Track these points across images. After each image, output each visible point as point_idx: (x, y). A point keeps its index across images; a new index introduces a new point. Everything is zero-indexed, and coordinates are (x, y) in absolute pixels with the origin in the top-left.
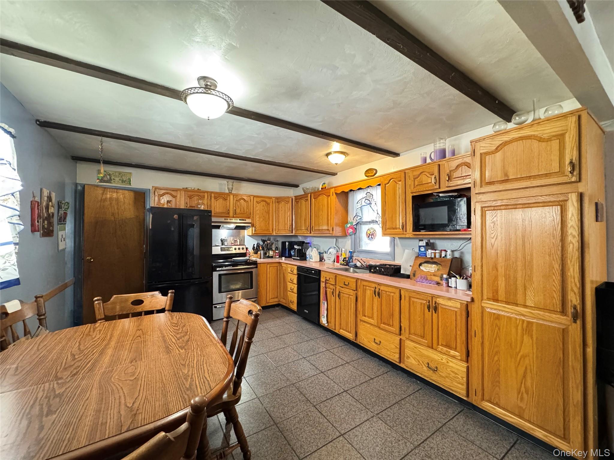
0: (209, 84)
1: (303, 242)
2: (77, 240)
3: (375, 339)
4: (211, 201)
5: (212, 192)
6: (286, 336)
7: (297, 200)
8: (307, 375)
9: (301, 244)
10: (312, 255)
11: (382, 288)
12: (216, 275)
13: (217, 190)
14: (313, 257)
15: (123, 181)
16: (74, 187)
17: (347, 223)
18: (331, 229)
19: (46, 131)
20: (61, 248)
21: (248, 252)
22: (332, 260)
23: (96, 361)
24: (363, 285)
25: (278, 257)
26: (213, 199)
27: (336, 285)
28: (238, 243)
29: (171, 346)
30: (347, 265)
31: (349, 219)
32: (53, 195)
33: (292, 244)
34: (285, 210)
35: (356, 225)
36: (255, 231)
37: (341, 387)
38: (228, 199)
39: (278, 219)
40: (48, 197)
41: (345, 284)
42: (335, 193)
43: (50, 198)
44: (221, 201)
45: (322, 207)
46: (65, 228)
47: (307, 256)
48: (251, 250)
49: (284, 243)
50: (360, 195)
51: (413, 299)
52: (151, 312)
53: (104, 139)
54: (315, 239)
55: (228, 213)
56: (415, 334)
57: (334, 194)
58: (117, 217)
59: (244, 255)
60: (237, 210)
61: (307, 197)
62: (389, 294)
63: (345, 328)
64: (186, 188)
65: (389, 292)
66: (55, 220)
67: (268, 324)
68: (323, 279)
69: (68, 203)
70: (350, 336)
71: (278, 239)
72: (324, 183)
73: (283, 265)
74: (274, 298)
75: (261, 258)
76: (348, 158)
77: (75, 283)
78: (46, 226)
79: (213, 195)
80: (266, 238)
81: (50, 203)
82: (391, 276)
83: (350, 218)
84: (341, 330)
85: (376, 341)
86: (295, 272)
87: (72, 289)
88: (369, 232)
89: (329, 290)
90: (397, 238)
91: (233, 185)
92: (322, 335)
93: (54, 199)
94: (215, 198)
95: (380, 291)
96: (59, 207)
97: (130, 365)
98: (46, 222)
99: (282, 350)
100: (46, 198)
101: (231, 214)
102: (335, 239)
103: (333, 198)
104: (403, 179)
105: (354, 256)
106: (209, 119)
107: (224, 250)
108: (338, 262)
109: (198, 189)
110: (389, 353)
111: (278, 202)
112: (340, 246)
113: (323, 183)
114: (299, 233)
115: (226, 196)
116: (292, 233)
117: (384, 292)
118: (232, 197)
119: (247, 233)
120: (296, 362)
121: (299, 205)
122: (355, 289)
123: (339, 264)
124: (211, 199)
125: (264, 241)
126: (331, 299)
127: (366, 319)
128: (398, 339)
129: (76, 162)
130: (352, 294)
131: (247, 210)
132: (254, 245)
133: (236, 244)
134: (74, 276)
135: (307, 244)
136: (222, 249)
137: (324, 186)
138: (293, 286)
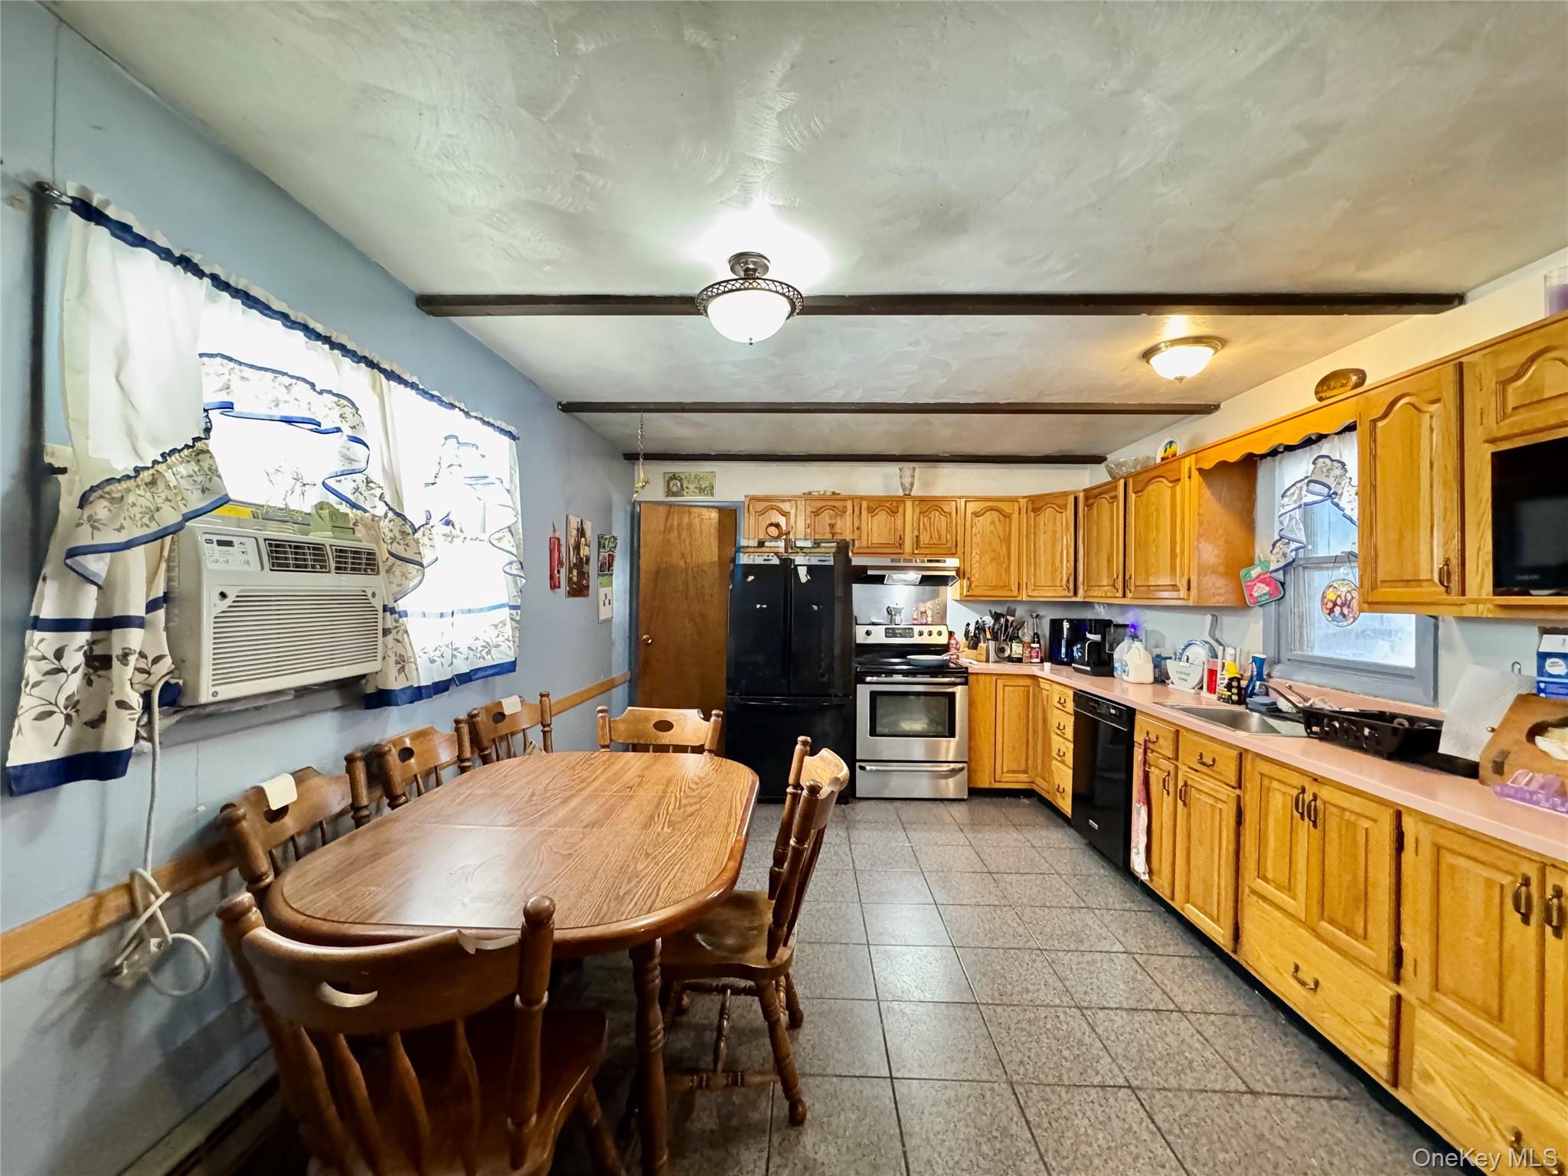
0: (751, 266)
1: (1108, 623)
2: (634, 603)
3: (1297, 968)
4: (860, 520)
5: (862, 498)
6: (1014, 877)
7: (1091, 501)
8: (1029, 997)
9: (1103, 626)
10: (1132, 658)
11: (1325, 793)
12: (863, 693)
13: (879, 492)
14: (1131, 668)
15: (701, 490)
16: (629, 508)
17: (1251, 563)
18: (1182, 584)
19: (575, 417)
20: (602, 617)
21: (953, 642)
22: (1194, 680)
23: (550, 811)
24: (1262, 775)
25: (1038, 660)
26: (864, 512)
27: (1177, 759)
28: (930, 620)
29: (659, 817)
30: (1241, 702)
31: (1258, 551)
32: (588, 527)
33: (1079, 628)
34: (1055, 532)
35: (1285, 568)
36: (969, 587)
37: (1121, 1068)
38: (901, 510)
39: (1035, 555)
40: (578, 530)
41: (1205, 760)
42: (1200, 470)
43: (581, 533)
44: (882, 517)
45: (1158, 515)
46: (611, 583)
47: (1116, 665)
48: (960, 636)
49: (1056, 625)
50: (1296, 469)
51: (1448, 859)
52: (681, 749)
53: (646, 415)
54: (1149, 615)
55: (901, 545)
56: (1456, 995)
57: (1195, 473)
58: (688, 561)
59: (943, 649)
60: (921, 538)
61: (1116, 488)
62: (1353, 818)
63: (1200, 903)
64: (810, 493)
65: (1352, 812)
66: (593, 569)
67: (980, 836)
68: (1139, 738)
69: (615, 539)
70: (1220, 934)
71: (1042, 613)
72: (1171, 443)
73: (1044, 685)
74: (1014, 772)
75: (987, 661)
76: (1226, 353)
77: (630, 681)
78: (575, 579)
79: (864, 504)
80: (999, 610)
81: (583, 539)
82: (1391, 757)
83: (1262, 548)
84: (1188, 905)
85: (1300, 975)
86: (1070, 706)
87: (627, 690)
88: (1331, 595)
89: (1157, 771)
90: (1450, 618)
91: (913, 476)
92: (1128, 905)
93: (588, 533)
94: (871, 510)
95: (1319, 802)
96: (601, 546)
97: (581, 830)
98: (575, 572)
99: (987, 908)
100: (574, 532)
101: (908, 546)
102: (1209, 618)
103: (1192, 488)
104: (1449, 393)
105: (1274, 674)
106: (751, 344)
107: (895, 635)
108: (1212, 689)
109: (834, 493)
110: (1349, 1033)
111: (1034, 510)
112: (1225, 638)
113: (1167, 441)
114: (1097, 595)
115: (895, 504)
116: (1076, 594)
117: (1334, 810)
118: (909, 504)
119: (951, 593)
120: (1012, 952)
121: (1095, 514)
122: (1233, 782)
123: (1214, 697)
124: (860, 513)
125: (997, 617)
126: (1164, 804)
127: (1270, 890)
128: (1385, 992)
129: (634, 464)
130: (1224, 798)
131: (949, 537)
132: (968, 625)
133: (924, 621)
134: (630, 669)
135: (1121, 630)
136: (890, 633)
137: (1170, 451)
138: (1063, 745)
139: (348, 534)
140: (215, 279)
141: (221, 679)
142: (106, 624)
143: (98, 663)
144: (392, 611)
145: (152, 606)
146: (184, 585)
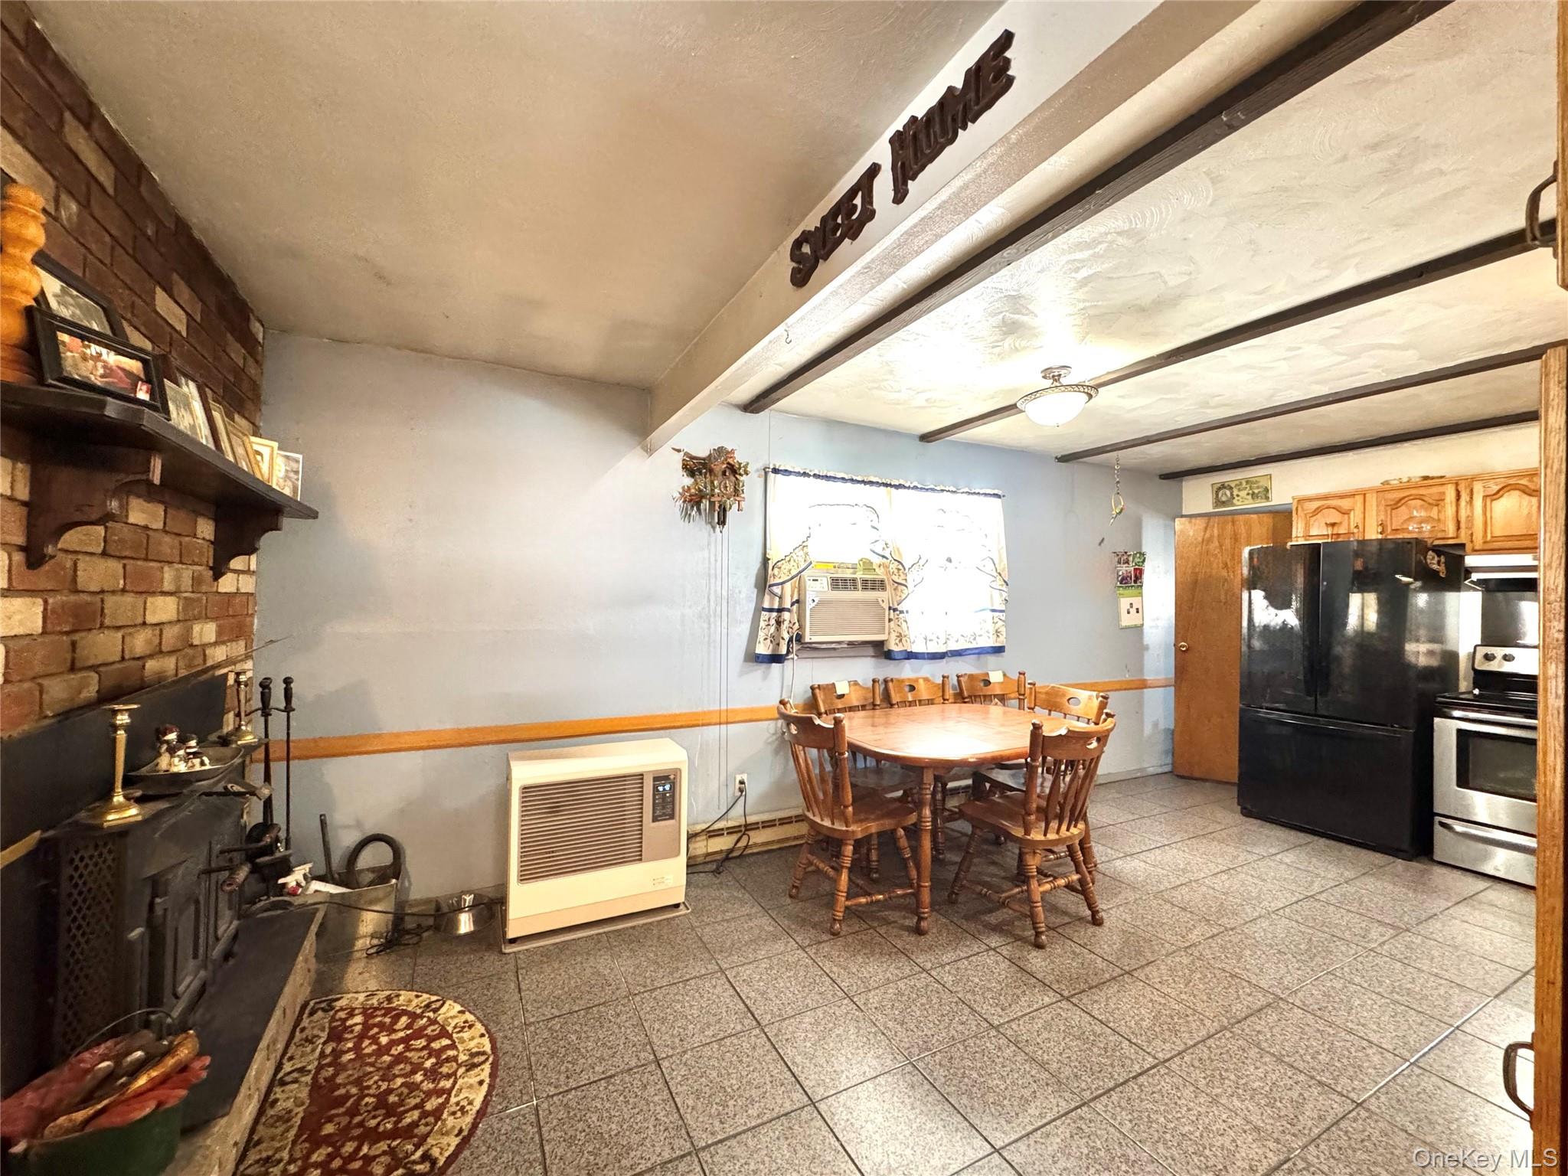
0: (1055, 374)
5: (1473, 479)
12: (1445, 729)
15: (1255, 496)
19: (1079, 463)
20: (1126, 623)
46: (1141, 593)
69: (1143, 554)
87: (1172, 694)
94: (1489, 493)
124: (1472, 498)
129: (1180, 482)
139: (872, 572)
140: (815, 475)
141: (813, 633)
142: (780, 610)
143: (779, 623)
144: (895, 610)
145: (792, 605)
146: (802, 598)
